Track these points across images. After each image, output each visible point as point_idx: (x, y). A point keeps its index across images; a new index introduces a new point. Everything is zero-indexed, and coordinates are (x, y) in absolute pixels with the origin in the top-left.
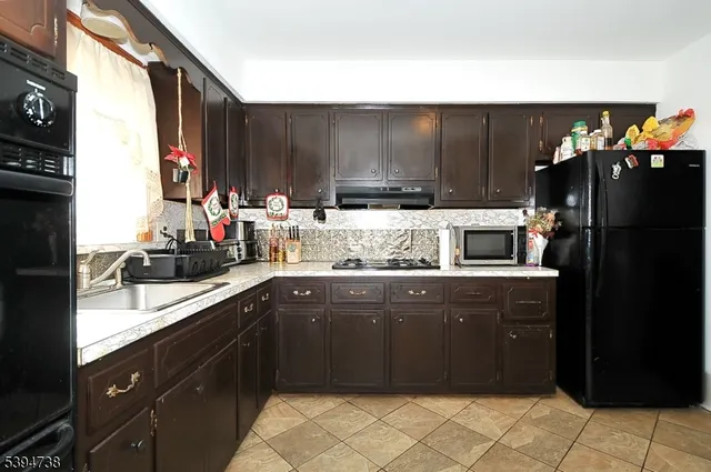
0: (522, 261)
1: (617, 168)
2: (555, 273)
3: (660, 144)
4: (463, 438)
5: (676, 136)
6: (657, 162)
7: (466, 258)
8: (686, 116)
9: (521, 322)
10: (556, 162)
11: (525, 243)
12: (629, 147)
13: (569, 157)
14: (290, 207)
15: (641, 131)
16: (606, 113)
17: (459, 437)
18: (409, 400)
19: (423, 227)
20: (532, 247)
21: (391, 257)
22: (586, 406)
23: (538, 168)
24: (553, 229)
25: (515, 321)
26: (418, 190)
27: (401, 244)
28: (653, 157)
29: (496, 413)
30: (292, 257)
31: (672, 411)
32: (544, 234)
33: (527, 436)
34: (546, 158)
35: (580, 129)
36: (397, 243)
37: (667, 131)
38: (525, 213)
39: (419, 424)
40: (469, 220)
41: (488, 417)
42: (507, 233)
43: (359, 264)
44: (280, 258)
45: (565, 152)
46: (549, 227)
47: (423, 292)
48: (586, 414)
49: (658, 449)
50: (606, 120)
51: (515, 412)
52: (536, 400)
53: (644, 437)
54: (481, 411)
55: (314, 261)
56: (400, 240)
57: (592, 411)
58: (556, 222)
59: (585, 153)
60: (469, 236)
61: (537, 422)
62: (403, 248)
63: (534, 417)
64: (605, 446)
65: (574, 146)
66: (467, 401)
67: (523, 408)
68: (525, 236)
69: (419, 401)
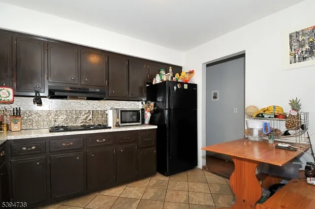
0: (143, 123)
1: (175, 88)
2: (156, 127)
3: (186, 81)
4: (127, 202)
5: (190, 78)
6: (186, 86)
7: (121, 123)
8: (191, 72)
9: (145, 148)
10: (154, 83)
11: (144, 116)
12: (177, 81)
13: (159, 82)
14: (15, 96)
15: (180, 75)
16: (170, 67)
17: (125, 203)
18: (97, 194)
19: (98, 109)
20: (146, 117)
21: (82, 124)
22: (166, 176)
23: (147, 85)
24: (154, 110)
25: (142, 148)
26: (98, 90)
27: (87, 117)
28: (185, 85)
29: (137, 188)
30: (15, 127)
31: (190, 170)
32: (150, 112)
33: (151, 193)
34: (150, 82)
35: (163, 72)
36: (84, 117)
37: (187, 76)
38: (142, 103)
39: (105, 204)
40: (119, 106)
41: (134, 191)
42: (137, 111)
43: (66, 129)
44: (5, 129)
45: (157, 80)
46: (152, 109)
47: (104, 140)
48: (167, 179)
49: (190, 184)
50: (171, 70)
51: (144, 185)
52: (150, 178)
53: (186, 181)
54: (131, 189)
55: (31, 129)
56: (86, 116)
57: (169, 177)
58: (154, 107)
59: (165, 81)
60: (122, 113)
61: (153, 187)
62: (88, 119)
63: (151, 185)
64: (176, 188)
65: (161, 78)
66: (124, 187)
67: (146, 183)
68: (144, 112)
69: (102, 193)
